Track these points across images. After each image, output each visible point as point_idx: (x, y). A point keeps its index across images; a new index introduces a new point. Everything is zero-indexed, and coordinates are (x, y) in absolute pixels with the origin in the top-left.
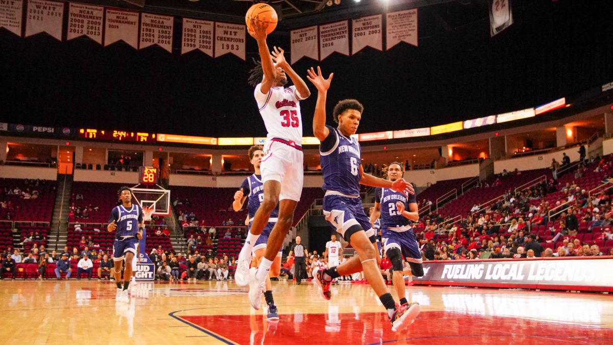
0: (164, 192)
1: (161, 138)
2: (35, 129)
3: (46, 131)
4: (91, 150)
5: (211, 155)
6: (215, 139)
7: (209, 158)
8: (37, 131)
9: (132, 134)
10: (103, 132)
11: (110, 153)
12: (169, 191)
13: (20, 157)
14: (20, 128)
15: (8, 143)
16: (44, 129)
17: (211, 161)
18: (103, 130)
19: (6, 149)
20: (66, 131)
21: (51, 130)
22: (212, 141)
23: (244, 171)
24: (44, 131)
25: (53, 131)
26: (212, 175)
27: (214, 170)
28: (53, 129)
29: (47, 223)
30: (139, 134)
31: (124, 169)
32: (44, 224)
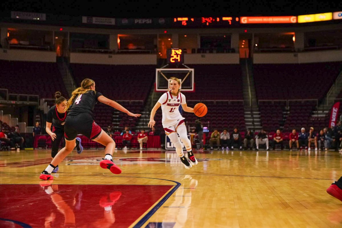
0: (188, 71)
1: (244, 21)
2: (136, 21)
3: (145, 23)
4: (186, 36)
5: (293, 33)
6: (294, 17)
7: (292, 36)
8: (138, 23)
9: (218, 19)
10: (192, 20)
11: (201, 37)
12: (193, 70)
13: (132, 47)
14: (125, 21)
15: (119, 35)
16: (144, 21)
17: (294, 39)
18: (192, 18)
19: (117, 41)
20: (162, 21)
21: (149, 21)
22: (292, 20)
23: (327, 45)
24: (143, 22)
25: (151, 22)
26: (294, 51)
27: (296, 47)
28: (151, 20)
29: (142, 101)
30: (224, 19)
31: (215, 51)
32: (139, 103)
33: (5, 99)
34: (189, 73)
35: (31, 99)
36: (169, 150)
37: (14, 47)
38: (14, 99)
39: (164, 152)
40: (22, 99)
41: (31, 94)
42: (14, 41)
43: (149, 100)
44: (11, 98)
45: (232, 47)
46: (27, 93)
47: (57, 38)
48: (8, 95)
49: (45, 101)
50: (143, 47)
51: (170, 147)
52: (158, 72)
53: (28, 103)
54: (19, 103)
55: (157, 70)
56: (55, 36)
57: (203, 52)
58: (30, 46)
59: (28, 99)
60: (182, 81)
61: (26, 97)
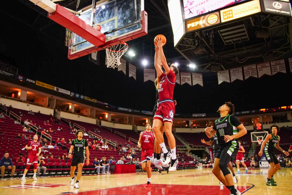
4: (265, 116)
9: (279, 108)
11: (273, 116)
12: (267, 132)
16: (246, 112)
18: (267, 109)
20: (254, 111)
21: (248, 112)
29: (248, 146)
30: (282, 107)
31: (280, 122)
32: (247, 147)
33: (192, 148)
34: (266, 134)
35: (202, 148)
36: (261, 168)
37: (194, 127)
38: (195, 148)
39: (259, 169)
40: (199, 148)
41: (202, 145)
42: (195, 125)
43: (252, 145)
44: (194, 148)
45: (288, 119)
46: (200, 145)
47: (211, 122)
48: (193, 146)
49: (208, 148)
50: (247, 123)
51: (262, 166)
52: (252, 134)
53: (201, 149)
54: (198, 149)
55: (251, 133)
56: (210, 122)
57: (274, 123)
58: (201, 127)
59: (201, 147)
60: (263, 137)
61: (196, 147)
